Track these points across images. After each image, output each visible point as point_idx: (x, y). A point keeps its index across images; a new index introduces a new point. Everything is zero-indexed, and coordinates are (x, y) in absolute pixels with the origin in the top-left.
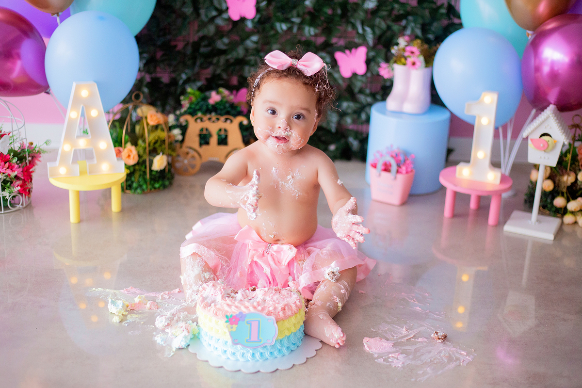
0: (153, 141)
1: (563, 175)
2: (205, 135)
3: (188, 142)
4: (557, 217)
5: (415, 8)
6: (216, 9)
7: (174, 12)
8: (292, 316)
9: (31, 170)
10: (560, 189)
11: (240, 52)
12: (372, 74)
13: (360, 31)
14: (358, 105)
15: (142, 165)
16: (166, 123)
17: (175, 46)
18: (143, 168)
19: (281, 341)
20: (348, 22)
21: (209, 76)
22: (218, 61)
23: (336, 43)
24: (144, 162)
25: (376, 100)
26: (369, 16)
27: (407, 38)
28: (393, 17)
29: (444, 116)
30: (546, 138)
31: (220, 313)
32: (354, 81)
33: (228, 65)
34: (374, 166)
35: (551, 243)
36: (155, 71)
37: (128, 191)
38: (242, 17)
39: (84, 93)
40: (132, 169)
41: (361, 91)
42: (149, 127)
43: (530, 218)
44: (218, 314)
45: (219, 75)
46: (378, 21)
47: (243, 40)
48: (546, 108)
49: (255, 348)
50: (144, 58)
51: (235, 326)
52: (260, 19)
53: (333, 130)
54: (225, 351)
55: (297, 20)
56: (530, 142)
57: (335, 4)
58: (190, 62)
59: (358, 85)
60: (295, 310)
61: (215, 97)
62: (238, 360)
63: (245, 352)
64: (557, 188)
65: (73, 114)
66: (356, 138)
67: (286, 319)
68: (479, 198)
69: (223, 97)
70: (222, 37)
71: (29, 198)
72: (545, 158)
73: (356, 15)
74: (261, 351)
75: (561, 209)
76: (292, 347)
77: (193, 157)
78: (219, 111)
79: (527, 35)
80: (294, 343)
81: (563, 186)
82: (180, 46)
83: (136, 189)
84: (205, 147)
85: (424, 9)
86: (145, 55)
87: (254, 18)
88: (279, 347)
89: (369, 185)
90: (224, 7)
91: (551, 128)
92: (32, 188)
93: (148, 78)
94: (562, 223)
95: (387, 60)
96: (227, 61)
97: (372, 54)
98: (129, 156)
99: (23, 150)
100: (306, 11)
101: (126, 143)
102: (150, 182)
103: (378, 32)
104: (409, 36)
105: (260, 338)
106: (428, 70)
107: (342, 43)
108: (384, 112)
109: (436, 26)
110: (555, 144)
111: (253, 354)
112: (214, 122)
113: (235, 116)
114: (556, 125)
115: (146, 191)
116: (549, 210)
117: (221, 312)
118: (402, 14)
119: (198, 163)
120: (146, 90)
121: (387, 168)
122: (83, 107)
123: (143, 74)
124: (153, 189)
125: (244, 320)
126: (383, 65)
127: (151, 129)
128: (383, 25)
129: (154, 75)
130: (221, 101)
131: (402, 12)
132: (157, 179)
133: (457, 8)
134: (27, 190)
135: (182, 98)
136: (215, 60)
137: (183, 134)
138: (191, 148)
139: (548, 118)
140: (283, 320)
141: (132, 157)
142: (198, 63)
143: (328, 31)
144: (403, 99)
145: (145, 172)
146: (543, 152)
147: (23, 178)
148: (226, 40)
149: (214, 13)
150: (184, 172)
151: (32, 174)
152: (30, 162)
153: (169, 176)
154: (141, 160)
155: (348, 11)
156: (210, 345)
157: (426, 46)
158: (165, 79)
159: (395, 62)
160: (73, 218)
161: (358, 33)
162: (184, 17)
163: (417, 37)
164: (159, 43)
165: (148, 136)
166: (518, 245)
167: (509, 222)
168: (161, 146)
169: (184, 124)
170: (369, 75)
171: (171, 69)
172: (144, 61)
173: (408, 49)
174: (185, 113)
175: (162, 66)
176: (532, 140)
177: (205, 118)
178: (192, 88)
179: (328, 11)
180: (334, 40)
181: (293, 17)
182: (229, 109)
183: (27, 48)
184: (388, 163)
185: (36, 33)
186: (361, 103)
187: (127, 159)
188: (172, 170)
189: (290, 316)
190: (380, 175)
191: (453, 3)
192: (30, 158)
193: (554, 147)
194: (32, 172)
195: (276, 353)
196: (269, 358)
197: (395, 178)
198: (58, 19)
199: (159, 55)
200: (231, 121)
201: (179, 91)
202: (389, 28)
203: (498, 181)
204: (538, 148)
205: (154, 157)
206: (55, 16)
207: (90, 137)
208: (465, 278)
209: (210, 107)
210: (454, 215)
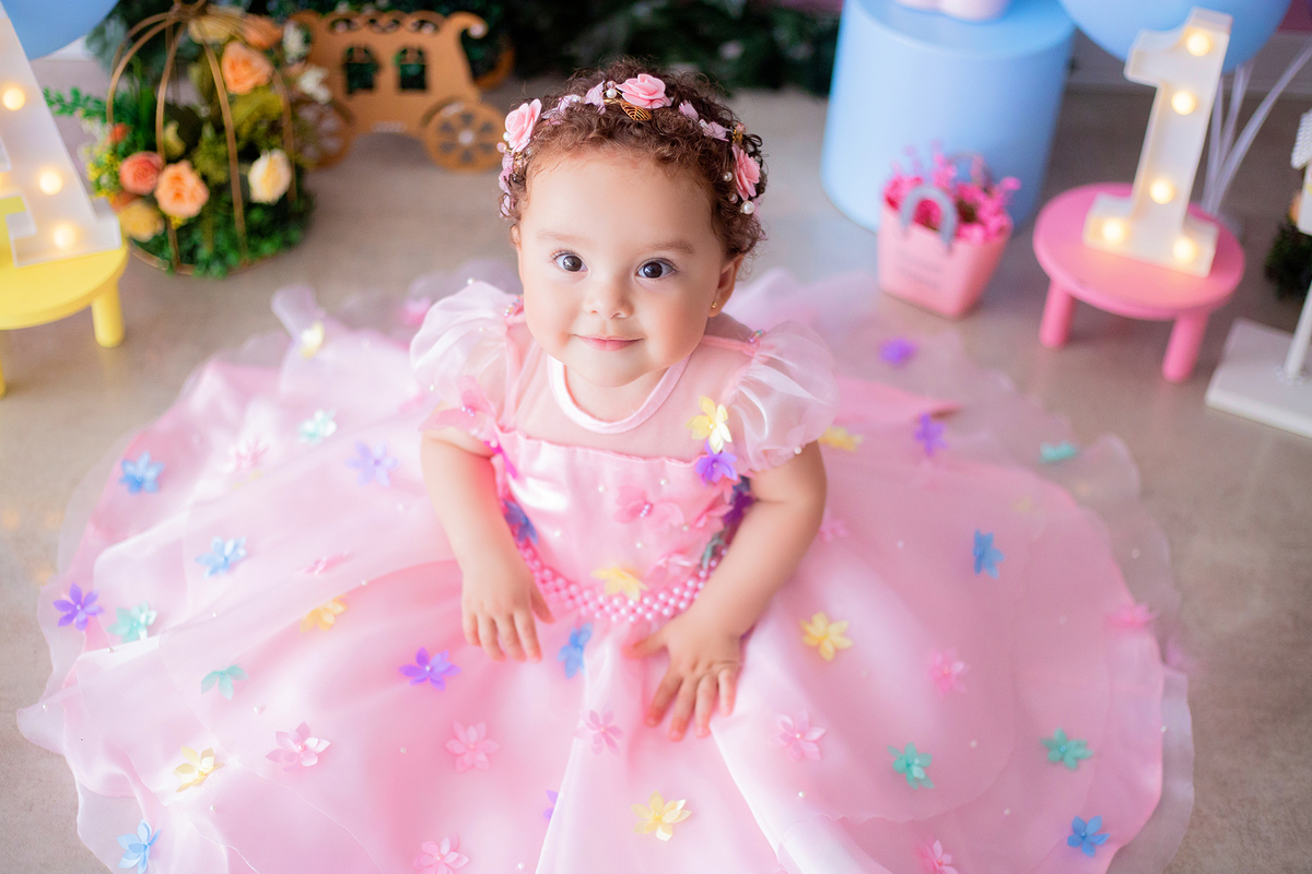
2: (360, 65)
43: (1282, 358)
84: (362, 96)
112: (384, 31)
113: (448, 12)
167: (1221, 376)
177: (360, 17)
203: (1203, 267)
210: (1071, 338)
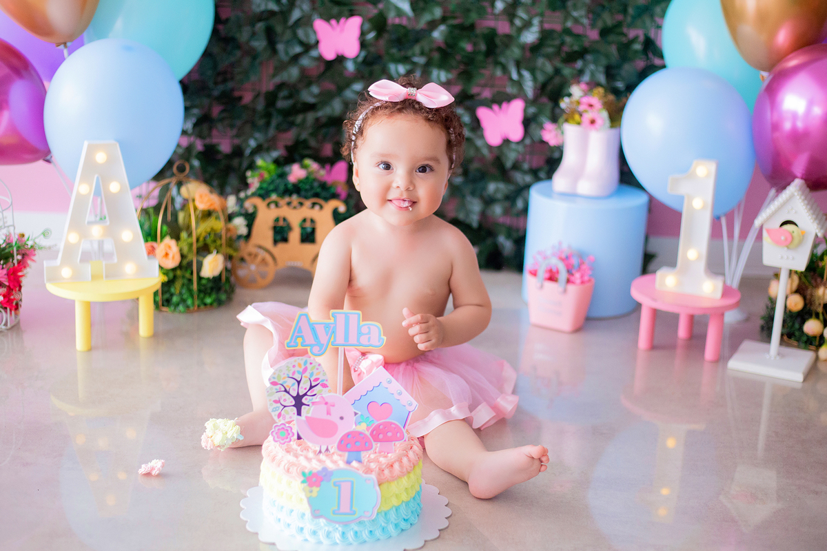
0: (204, 234)
1: (817, 287)
2: (282, 228)
3: (256, 238)
4: (809, 350)
5: (597, 42)
6: (301, 43)
7: (239, 47)
8: (404, 476)
9: (20, 274)
10: (813, 308)
11: (336, 107)
12: (533, 141)
13: (515, 76)
14: (511, 188)
15: (186, 270)
16: (224, 209)
17: (240, 98)
18: (188, 275)
19: (386, 514)
20: (497, 63)
21: (290, 143)
22: (304, 121)
23: (478, 94)
24: (190, 264)
25: (538, 179)
26: (528, 54)
27: (583, 86)
28: (563, 55)
29: (640, 200)
30: (788, 227)
31: (293, 470)
32: (505, 150)
33: (319, 125)
34: (534, 273)
35: (799, 386)
36: (210, 135)
37: (164, 309)
38: (340, 55)
39: (101, 157)
40: (171, 275)
41: (516, 166)
42: (198, 212)
43: (768, 351)
44: (290, 470)
45: (305, 141)
46: (541, 61)
47: (340, 89)
48: (789, 184)
49: (346, 524)
50: (194, 114)
51: (315, 489)
52: (366, 58)
53: (475, 224)
54: (302, 529)
55: (421, 60)
56: (765, 234)
57: (477, 36)
58: (261, 122)
59: (511, 157)
60: (408, 467)
61: (296, 173)
62: (320, 543)
63: (331, 529)
64: (808, 306)
65: (83, 189)
66: (509, 236)
67: (393, 480)
68: (691, 318)
69: (309, 173)
70: (309, 84)
71: (16, 314)
72: (788, 258)
73: (508, 52)
74: (356, 528)
75: (815, 337)
76: (403, 525)
77: (264, 261)
78: (303, 193)
79: (761, 77)
80: (406, 518)
81: (817, 303)
82: (247, 98)
83: (177, 305)
84: (281, 246)
85: (610, 43)
86: (196, 111)
87: (357, 57)
88: (383, 524)
89: (526, 304)
90: (312, 41)
91: (796, 212)
92: (21, 300)
93: (199, 146)
94: (817, 358)
95: (554, 119)
96: (317, 120)
97: (532, 110)
98: (167, 255)
99: (9, 245)
100: (434, 46)
101: (162, 237)
102: (198, 296)
103: (541, 78)
104: (588, 84)
105: (354, 509)
106: (614, 132)
107: (487, 94)
108: (549, 194)
109: (628, 69)
110: (803, 235)
111: (343, 533)
112: (295, 208)
113: (326, 199)
114: (804, 207)
115: (192, 308)
116: (798, 341)
117: (295, 468)
118: (576, 52)
119: (271, 271)
120: (196, 163)
121: (552, 277)
122: (98, 178)
123: (192, 139)
124: (202, 307)
125: (329, 480)
126: (549, 126)
127: (200, 216)
128: (549, 68)
129: (208, 141)
130: (307, 178)
131: (576, 48)
132: (209, 291)
133: (658, 43)
134: (14, 304)
135: (249, 174)
136: (299, 119)
137: (250, 226)
138: (260, 247)
139: (792, 196)
140: (388, 481)
141: (171, 256)
142: (274, 122)
143: (466, 74)
144: (577, 175)
145: (190, 281)
146: (786, 249)
147: (7, 284)
148: (315, 89)
149: (298, 49)
150: (249, 283)
151: (22, 279)
152: (19, 262)
153: (227, 287)
154: (185, 262)
155: (495, 46)
156: (279, 520)
157: (611, 97)
158: (225, 147)
159: (566, 121)
160: (80, 343)
161: (511, 79)
162: (253, 55)
163: (598, 85)
164: (216, 93)
165: (196, 228)
166: (750, 389)
167: (736, 356)
168: (214, 241)
169: (251, 210)
170: (528, 141)
171: (234, 132)
172: (194, 120)
173: (585, 100)
174: (254, 195)
175: (220, 126)
176: (768, 231)
177: (283, 202)
178: (264, 160)
179: (467, 47)
180: (474, 90)
181: (414, 55)
182: (318, 190)
183: (18, 93)
184: (554, 270)
185: (33, 72)
186: (516, 183)
187: (164, 259)
188: (232, 279)
189: (399, 477)
190: (542, 287)
191: (652, 35)
192: (19, 257)
193: (801, 242)
194: (21, 276)
195: (378, 533)
196: (367, 539)
197: (565, 291)
198: (66, 52)
199: (216, 110)
200: (321, 207)
201: (245, 164)
202: (557, 71)
203: (719, 294)
204: (778, 242)
205: (205, 257)
206: (62, 47)
207: (108, 223)
208: (671, 443)
209: (290, 186)
210: (653, 347)
